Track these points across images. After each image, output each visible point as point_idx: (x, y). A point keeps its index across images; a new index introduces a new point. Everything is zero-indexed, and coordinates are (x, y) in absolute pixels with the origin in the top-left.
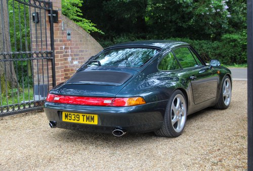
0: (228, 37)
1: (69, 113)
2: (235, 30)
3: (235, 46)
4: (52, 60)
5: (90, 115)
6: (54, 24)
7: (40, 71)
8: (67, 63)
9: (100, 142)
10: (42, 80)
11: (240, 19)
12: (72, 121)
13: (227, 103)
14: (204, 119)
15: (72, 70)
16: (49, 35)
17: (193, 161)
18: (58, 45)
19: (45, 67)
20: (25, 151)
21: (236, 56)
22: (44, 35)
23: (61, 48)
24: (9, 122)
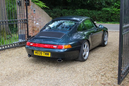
0: (105, 9)
1: (37, 51)
2: (108, 6)
3: (108, 13)
4: (27, 23)
5: (47, 52)
6: (28, 6)
7: (22, 28)
8: (34, 24)
9: (51, 64)
10: (22, 32)
11: (110, 1)
12: (39, 55)
13: (106, 44)
14: (96, 51)
15: (36, 27)
16: (25, 11)
17: (93, 74)
18: (30, 16)
19: (24, 26)
20: (17, 68)
21: (108, 18)
22: (23, 12)
23: (31, 17)
24: (8, 52)
